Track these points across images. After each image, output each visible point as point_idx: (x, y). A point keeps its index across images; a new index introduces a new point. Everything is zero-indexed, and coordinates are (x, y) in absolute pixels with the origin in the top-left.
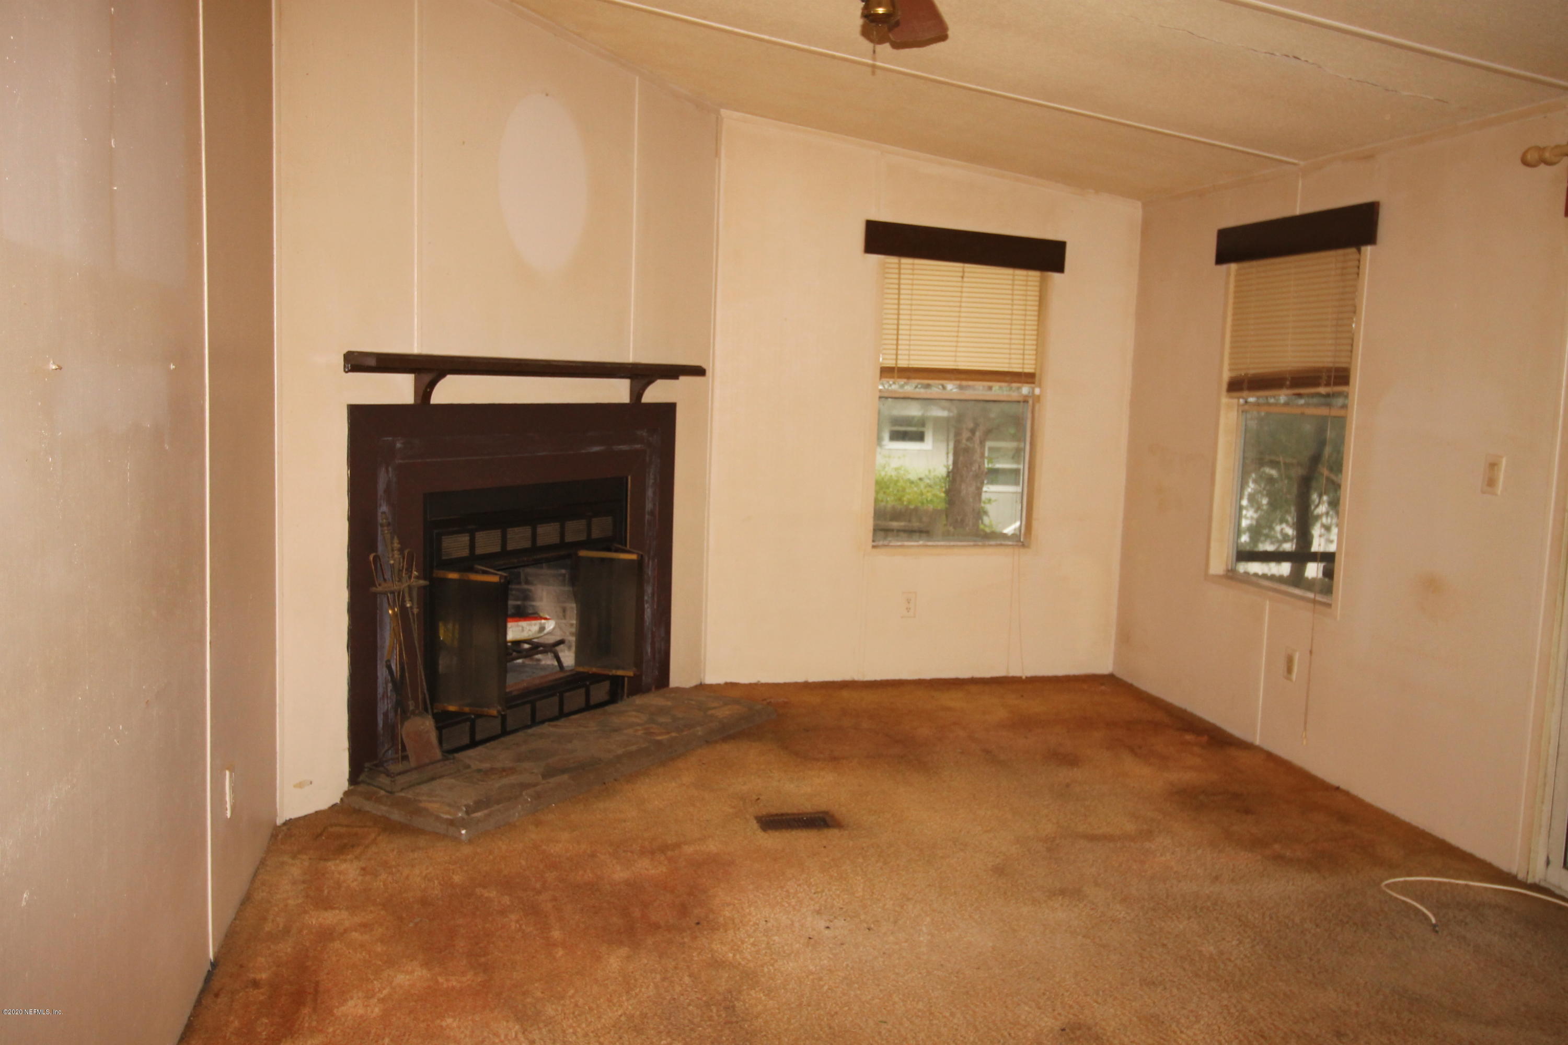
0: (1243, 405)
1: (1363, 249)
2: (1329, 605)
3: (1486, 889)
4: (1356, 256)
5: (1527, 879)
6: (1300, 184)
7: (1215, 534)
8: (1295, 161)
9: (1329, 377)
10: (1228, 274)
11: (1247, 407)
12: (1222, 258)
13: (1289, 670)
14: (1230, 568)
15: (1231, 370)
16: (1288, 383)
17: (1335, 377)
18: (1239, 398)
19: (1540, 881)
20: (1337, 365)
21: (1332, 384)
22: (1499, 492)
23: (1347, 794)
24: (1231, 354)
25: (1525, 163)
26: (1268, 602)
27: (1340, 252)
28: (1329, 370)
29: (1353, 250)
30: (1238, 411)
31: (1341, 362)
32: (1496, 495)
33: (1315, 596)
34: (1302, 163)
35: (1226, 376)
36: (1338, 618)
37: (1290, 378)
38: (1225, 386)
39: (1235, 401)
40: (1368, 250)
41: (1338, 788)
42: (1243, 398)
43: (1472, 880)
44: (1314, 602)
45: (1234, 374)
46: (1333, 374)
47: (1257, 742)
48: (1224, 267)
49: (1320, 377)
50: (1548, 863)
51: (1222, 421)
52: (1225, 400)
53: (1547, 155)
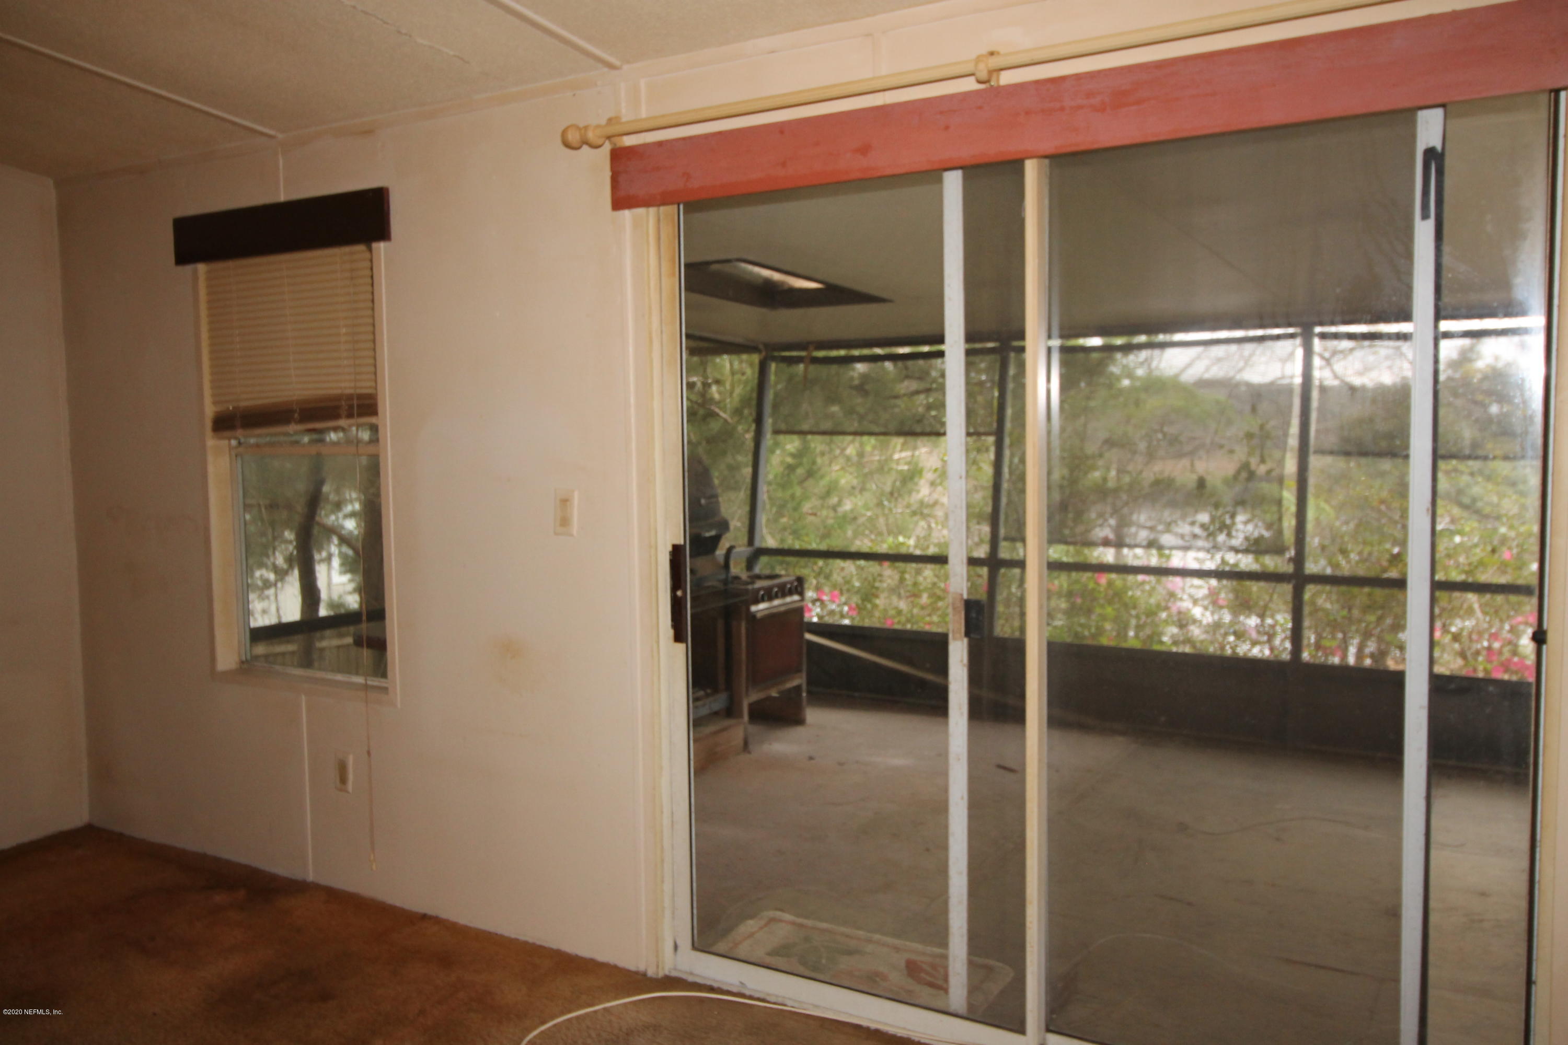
0: (236, 447)
1: (375, 245)
2: (385, 690)
3: (625, 1004)
4: (367, 255)
5: (658, 974)
6: (281, 162)
7: (219, 619)
8: (272, 132)
9: (351, 407)
10: (195, 278)
11: (241, 449)
12: (184, 256)
13: (343, 780)
14: (244, 659)
15: (215, 403)
16: (296, 415)
17: (358, 406)
18: (229, 439)
19: (670, 972)
20: (359, 391)
21: (356, 415)
22: (575, 532)
23: (436, 920)
24: (212, 381)
25: (567, 145)
26: (303, 697)
27: (346, 249)
28: (350, 397)
29: (361, 248)
30: (230, 455)
31: (364, 387)
32: (572, 535)
33: (366, 680)
34: (280, 136)
35: (210, 410)
36: (399, 706)
37: (298, 410)
38: (209, 424)
39: (226, 442)
40: (381, 247)
41: (424, 917)
42: (236, 438)
43: (609, 1001)
44: (366, 687)
45: (220, 408)
46: (355, 402)
47: (311, 877)
48: (188, 269)
49: (337, 408)
50: (676, 947)
51: (211, 469)
52: (211, 442)
53: (591, 135)
